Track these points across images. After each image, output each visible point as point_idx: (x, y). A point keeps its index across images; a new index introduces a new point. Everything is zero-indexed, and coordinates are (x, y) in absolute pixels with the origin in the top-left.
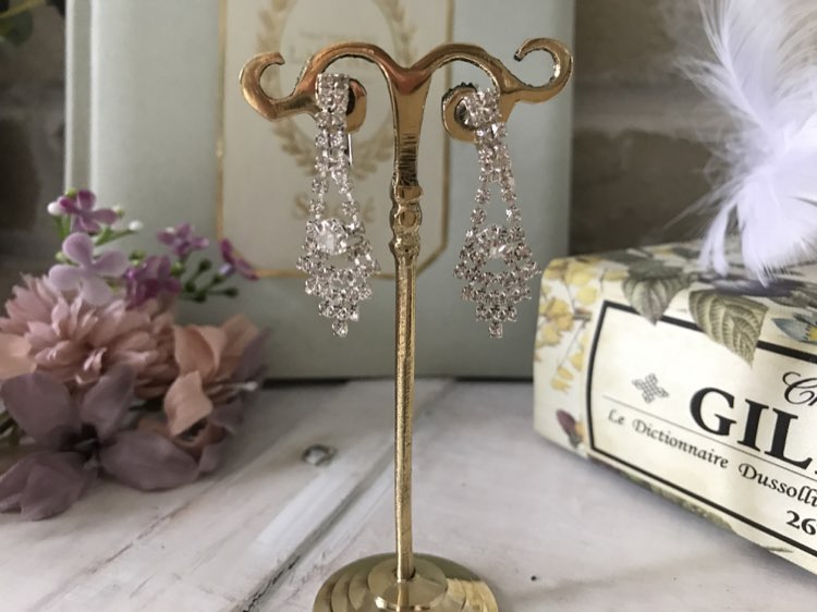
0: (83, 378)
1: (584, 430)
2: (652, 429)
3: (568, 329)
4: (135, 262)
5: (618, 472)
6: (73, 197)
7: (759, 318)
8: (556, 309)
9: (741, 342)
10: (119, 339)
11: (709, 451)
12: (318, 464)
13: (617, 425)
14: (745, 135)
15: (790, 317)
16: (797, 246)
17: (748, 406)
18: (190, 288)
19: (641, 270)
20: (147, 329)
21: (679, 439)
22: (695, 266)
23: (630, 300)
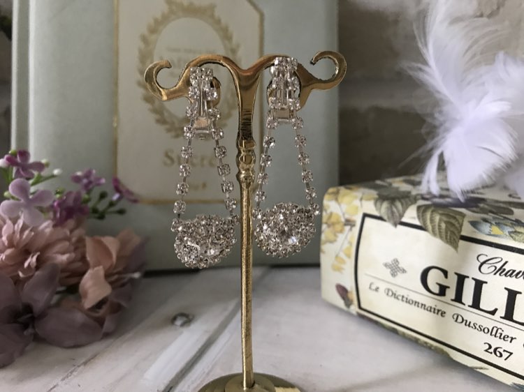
0: (23, 273)
1: (353, 296)
2: (397, 294)
3: (341, 231)
4: (58, 196)
5: (376, 323)
6: (14, 155)
7: (461, 221)
8: (333, 219)
9: (450, 237)
10: (48, 246)
11: (433, 306)
12: (182, 325)
13: (375, 292)
14: (446, 108)
15: (479, 220)
16: (480, 176)
17: (456, 277)
18: (95, 211)
19: (385, 194)
20: (68, 239)
21: (414, 300)
22: (419, 190)
23: (380, 212)
